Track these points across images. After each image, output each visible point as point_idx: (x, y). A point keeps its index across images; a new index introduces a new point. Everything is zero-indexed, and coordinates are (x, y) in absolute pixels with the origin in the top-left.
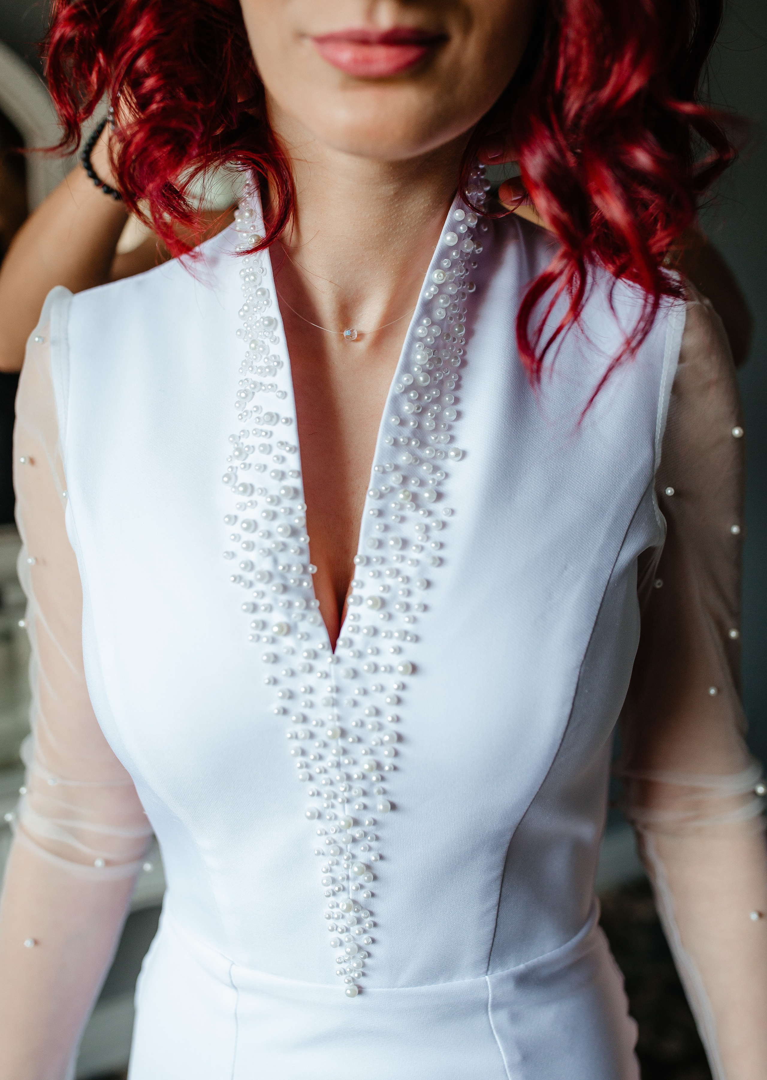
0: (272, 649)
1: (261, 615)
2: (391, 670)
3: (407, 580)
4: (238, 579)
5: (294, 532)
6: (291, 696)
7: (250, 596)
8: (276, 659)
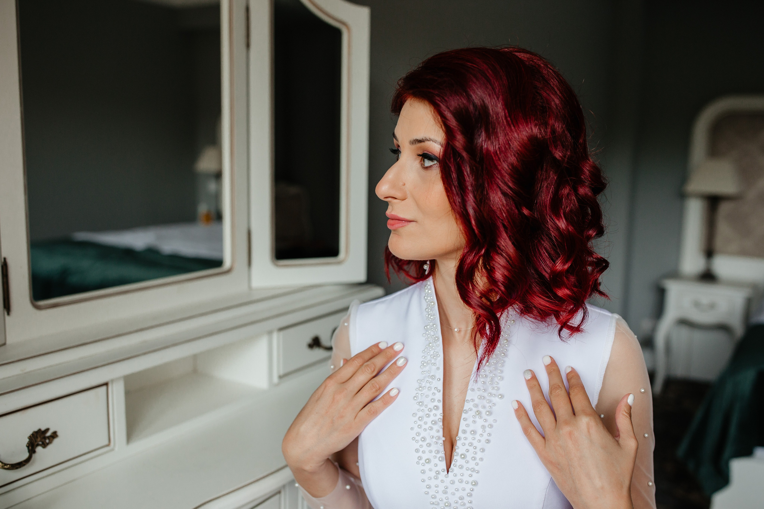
0: (423, 468)
1: (420, 454)
2: (467, 483)
3: (475, 448)
4: (413, 439)
5: (435, 423)
6: (429, 487)
7: (417, 446)
8: (423, 472)
